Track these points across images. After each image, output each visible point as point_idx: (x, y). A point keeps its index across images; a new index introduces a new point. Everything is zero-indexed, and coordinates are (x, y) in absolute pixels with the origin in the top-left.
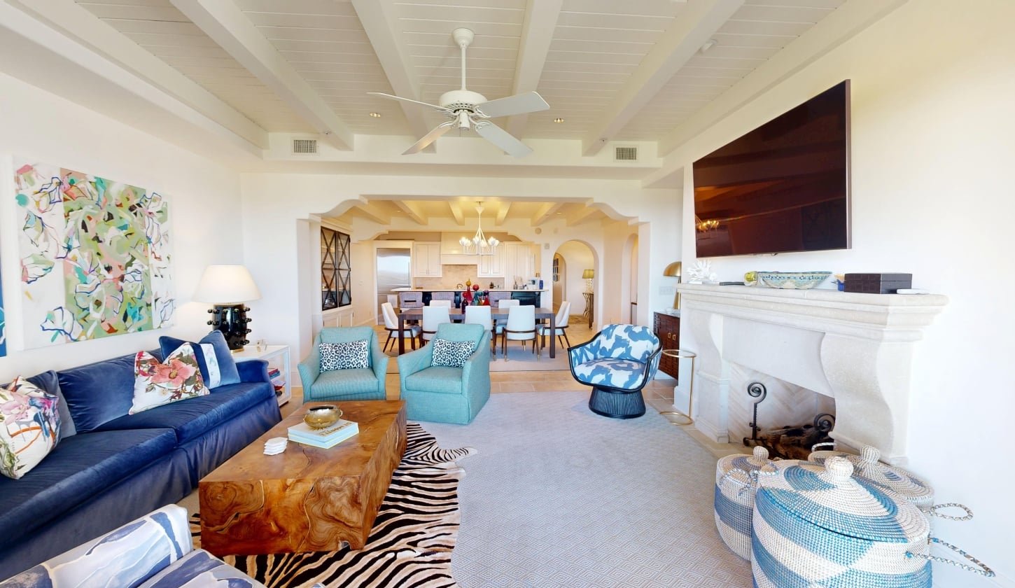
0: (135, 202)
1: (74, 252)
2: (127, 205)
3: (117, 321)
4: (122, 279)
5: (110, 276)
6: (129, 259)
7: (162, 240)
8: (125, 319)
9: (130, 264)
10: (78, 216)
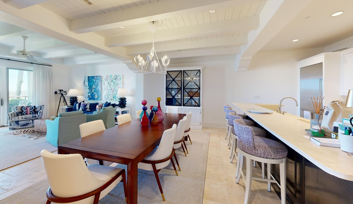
0: (115, 78)
1: (108, 87)
2: (114, 78)
3: (112, 98)
4: (113, 91)
5: (112, 91)
6: (114, 88)
7: (120, 84)
8: (113, 98)
9: (114, 89)
10: (108, 82)
